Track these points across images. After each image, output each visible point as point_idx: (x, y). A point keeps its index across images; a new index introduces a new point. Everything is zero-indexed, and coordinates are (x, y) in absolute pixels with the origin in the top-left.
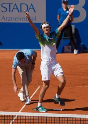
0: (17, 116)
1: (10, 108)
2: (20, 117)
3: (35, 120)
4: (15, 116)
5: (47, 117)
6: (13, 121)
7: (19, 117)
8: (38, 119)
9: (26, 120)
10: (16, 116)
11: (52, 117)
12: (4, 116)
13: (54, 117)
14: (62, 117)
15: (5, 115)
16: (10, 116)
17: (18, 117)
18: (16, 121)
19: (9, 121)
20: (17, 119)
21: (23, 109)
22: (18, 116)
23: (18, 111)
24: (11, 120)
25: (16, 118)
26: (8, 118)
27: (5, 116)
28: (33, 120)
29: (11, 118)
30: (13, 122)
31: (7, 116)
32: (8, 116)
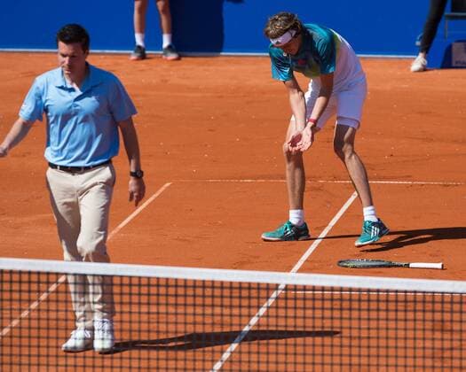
0: (282, 286)
1: (258, 257)
2: (295, 288)
3: (346, 300)
4: (277, 285)
5: (387, 291)
6: (271, 302)
7: (291, 290)
8: (357, 298)
9: (314, 299)
10: (280, 287)
11: (406, 292)
12: (247, 286)
13: (415, 292)
14: (443, 293)
15: (240, 283)
16: (259, 287)
17: (286, 289)
18: (282, 303)
19: (254, 302)
20: (283, 296)
21: (307, 260)
22: (287, 286)
23: (288, 269)
24: (261, 301)
25: (279, 292)
26: (254, 293)
27: (243, 285)
28: (341, 300)
29: (263, 293)
30: (268, 308)
31: (250, 287)
32: (261, 286)
